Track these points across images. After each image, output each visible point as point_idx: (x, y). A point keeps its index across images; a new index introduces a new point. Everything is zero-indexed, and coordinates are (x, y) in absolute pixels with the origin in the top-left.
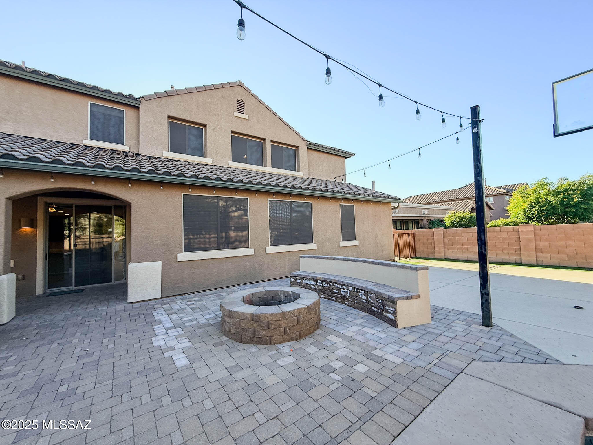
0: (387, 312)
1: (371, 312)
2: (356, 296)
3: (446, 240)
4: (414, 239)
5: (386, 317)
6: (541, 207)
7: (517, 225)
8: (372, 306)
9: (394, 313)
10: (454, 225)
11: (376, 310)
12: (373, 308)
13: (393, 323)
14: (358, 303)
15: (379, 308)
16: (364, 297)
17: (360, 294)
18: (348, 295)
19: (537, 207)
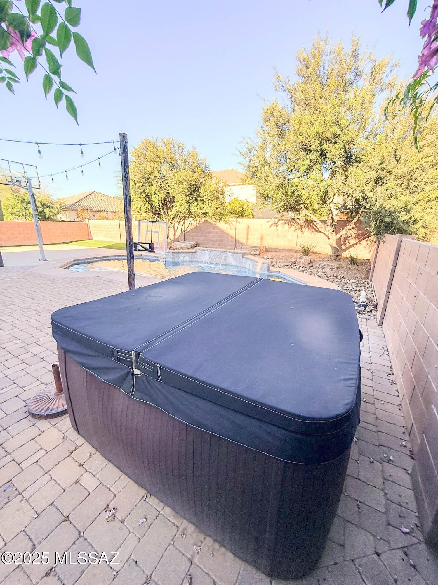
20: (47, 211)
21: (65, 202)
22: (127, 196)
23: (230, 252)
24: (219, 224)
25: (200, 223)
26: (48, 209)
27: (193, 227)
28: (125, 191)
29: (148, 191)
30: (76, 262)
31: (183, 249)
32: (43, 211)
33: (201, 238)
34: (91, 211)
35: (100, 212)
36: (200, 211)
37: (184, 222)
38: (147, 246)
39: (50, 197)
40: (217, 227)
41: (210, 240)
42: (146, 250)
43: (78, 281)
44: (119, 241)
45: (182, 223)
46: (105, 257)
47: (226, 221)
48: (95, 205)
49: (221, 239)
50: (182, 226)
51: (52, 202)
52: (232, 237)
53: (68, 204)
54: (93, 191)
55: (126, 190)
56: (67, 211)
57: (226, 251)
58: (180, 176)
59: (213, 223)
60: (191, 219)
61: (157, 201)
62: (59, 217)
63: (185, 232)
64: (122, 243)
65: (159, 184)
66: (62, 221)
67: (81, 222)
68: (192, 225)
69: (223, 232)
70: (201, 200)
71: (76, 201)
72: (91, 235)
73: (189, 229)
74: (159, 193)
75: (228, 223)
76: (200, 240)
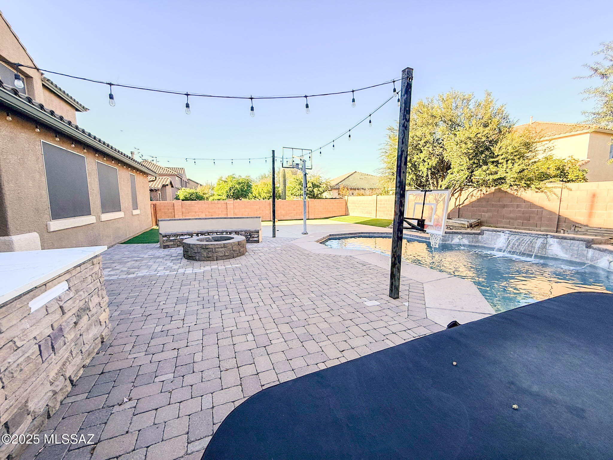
0: (254, 237)
4: (156, 209)
5: (252, 240)
9: (258, 237)
13: (257, 241)
19: (232, 191)
20: (315, 190)
21: (331, 182)
22: (402, 151)
23: (553, 237)
24: (523, 193)
25: (487, 193)
26: (317, 188)
27: (474, 199)
28: (401, 145)
29: (415, 159)
30: (331, 237)
31: (458, 228)
32: (313, 191)
33: (488, 215)
34: (351, 189)
35: (358, 190)
36: (491, 177)
37: (461, 193)
38: (415, 223)
39: (320, 178)
40: (520, 198)
41: (503, 217)
42: (413, 227)
43: (330, 259)
44: (375, 218)
45: (456, 195)
46: (359, 233)
47: (539, 189)
48: (354, 184)
49: (527, 215)
50: (456, 199)
51: (320, 182)
52: (551, 213)
53: (333, 183)
54: (354, 171)
55: (403, 143)
56: (331, 190)
57: (543, 235)
58: (462, 134)
59: (512, 193)
60: (471, 189)
61: (425, 170)
62: (325, 195)
63: (460, 206)
64: (377, 219)
65: (430, 149)
66: (326, 198)
67: (341, 198)
68: (473, 197)
69: (531, 205)
70: (493, 162)
71: (339, 182)
72: (348, 211)
73: (466, 202)
74: (429, 160)
75: (542, 191)
76: (486, 216)
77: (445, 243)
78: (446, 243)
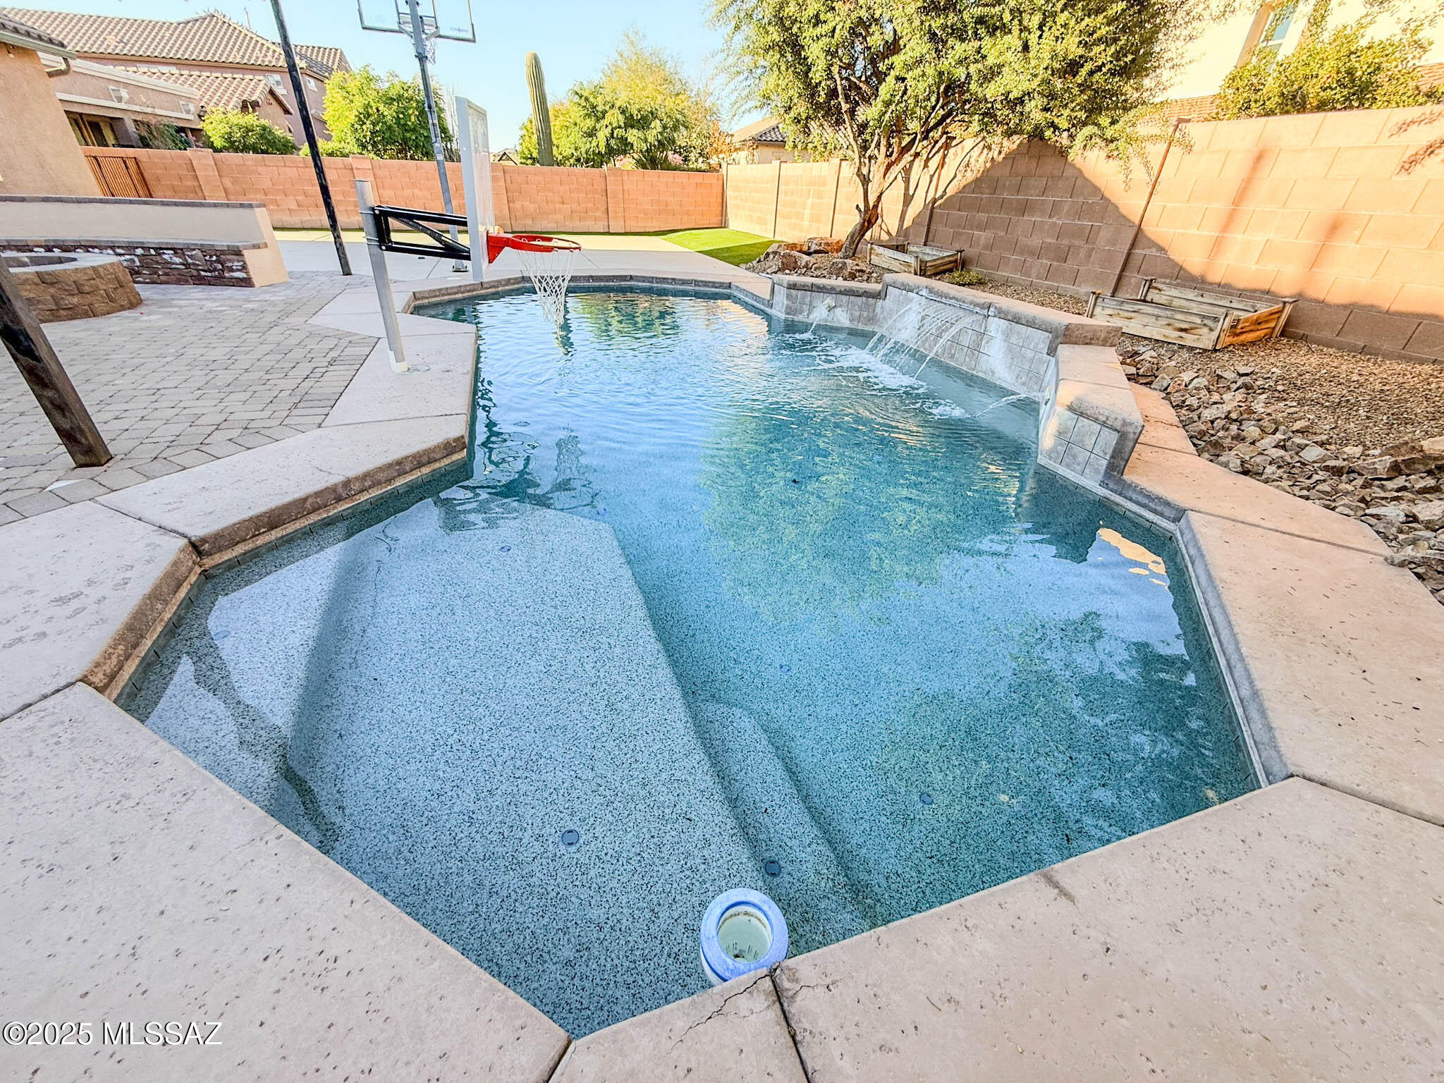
0: (231, 270)
1: (200, 281)
2: (157, 263)
3: (228, 183)
4: (142, 175)
5: (232, 278)
6: (374, 124)
7: (347, 156)
8: (198, 270)
9: (244, 268)
10: (233, 146)
11: (209, 274)
12: (203, 273)
13: (247, 282)
14: (166, 274)
15: (215, 270)
16: (177, 260)
17: (165, 256)
18: (138, 263)
19: (368, 125)
25: (1001, 157)
27: (969, 179)
33: (983, 236)
37: (945, 156)
45: (933, 164)
68: (969, 170)
72: (726, 213)
77: (793, 321)
78: (796, 319)
